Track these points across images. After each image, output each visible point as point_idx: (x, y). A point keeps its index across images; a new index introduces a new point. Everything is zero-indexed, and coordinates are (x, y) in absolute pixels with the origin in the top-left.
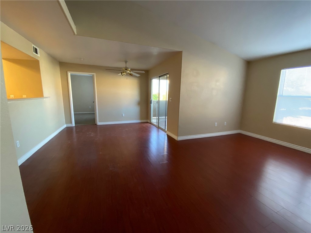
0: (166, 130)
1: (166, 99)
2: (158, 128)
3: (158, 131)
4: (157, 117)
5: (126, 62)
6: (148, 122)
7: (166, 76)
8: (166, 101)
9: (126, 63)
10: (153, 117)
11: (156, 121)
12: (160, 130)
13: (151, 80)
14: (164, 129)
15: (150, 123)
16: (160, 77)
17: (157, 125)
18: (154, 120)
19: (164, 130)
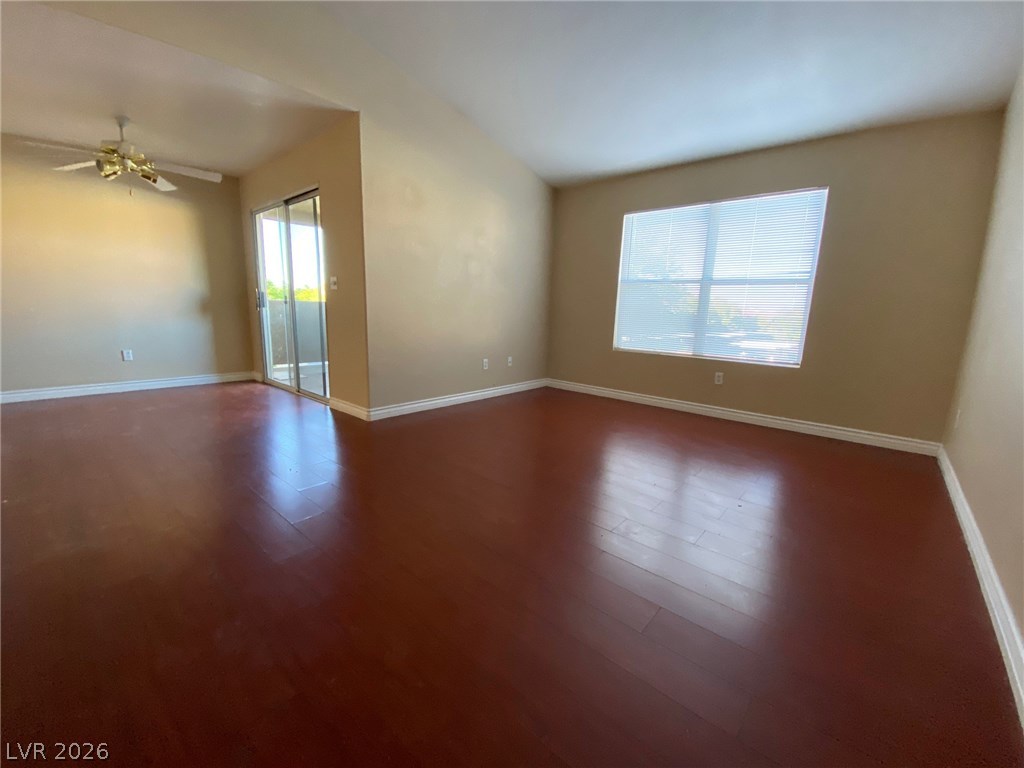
0: (328, 396)
1: (320, 297)
2: (298, 393)
3: (299, 404)
4: (292, 365)
5: (121, 122)
6: (254, 381)
7: (311, 201)
8: (320, 304)
9: (121, 126)
10: (275, 363)
11: (288, 377)
12: (305, 400)
13: (253, 214)
14: (322, 394)
15: (264, 383)
16: (287, 202)
17: (294, 384)
18: (280, 373)
19: (322, 400)
